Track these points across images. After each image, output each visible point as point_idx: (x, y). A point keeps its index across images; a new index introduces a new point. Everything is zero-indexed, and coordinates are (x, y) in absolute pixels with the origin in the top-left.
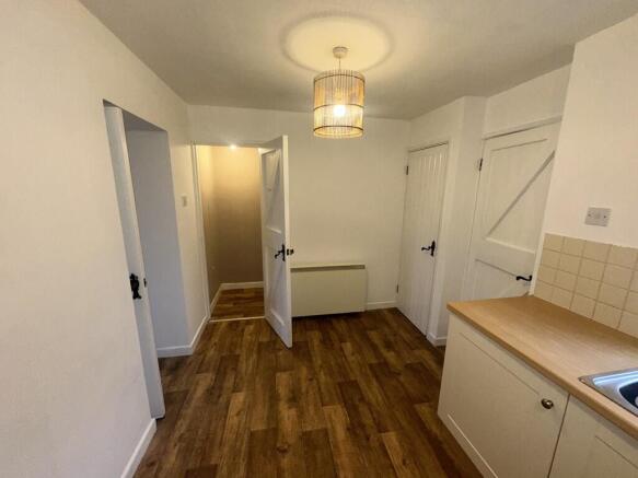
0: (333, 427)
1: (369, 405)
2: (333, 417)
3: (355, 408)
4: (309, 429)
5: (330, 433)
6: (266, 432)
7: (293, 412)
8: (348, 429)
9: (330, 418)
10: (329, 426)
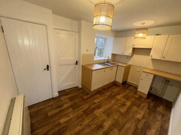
0: (101, 112)
1: (90, 106)
2: (99, 112)
3: (92, 109)
4: (106, 117)
5: (103, 112)
6: (115, 127)
7: (105, 124)
8: (99, 109)
9: (99, 113)
10: (101, 113)
